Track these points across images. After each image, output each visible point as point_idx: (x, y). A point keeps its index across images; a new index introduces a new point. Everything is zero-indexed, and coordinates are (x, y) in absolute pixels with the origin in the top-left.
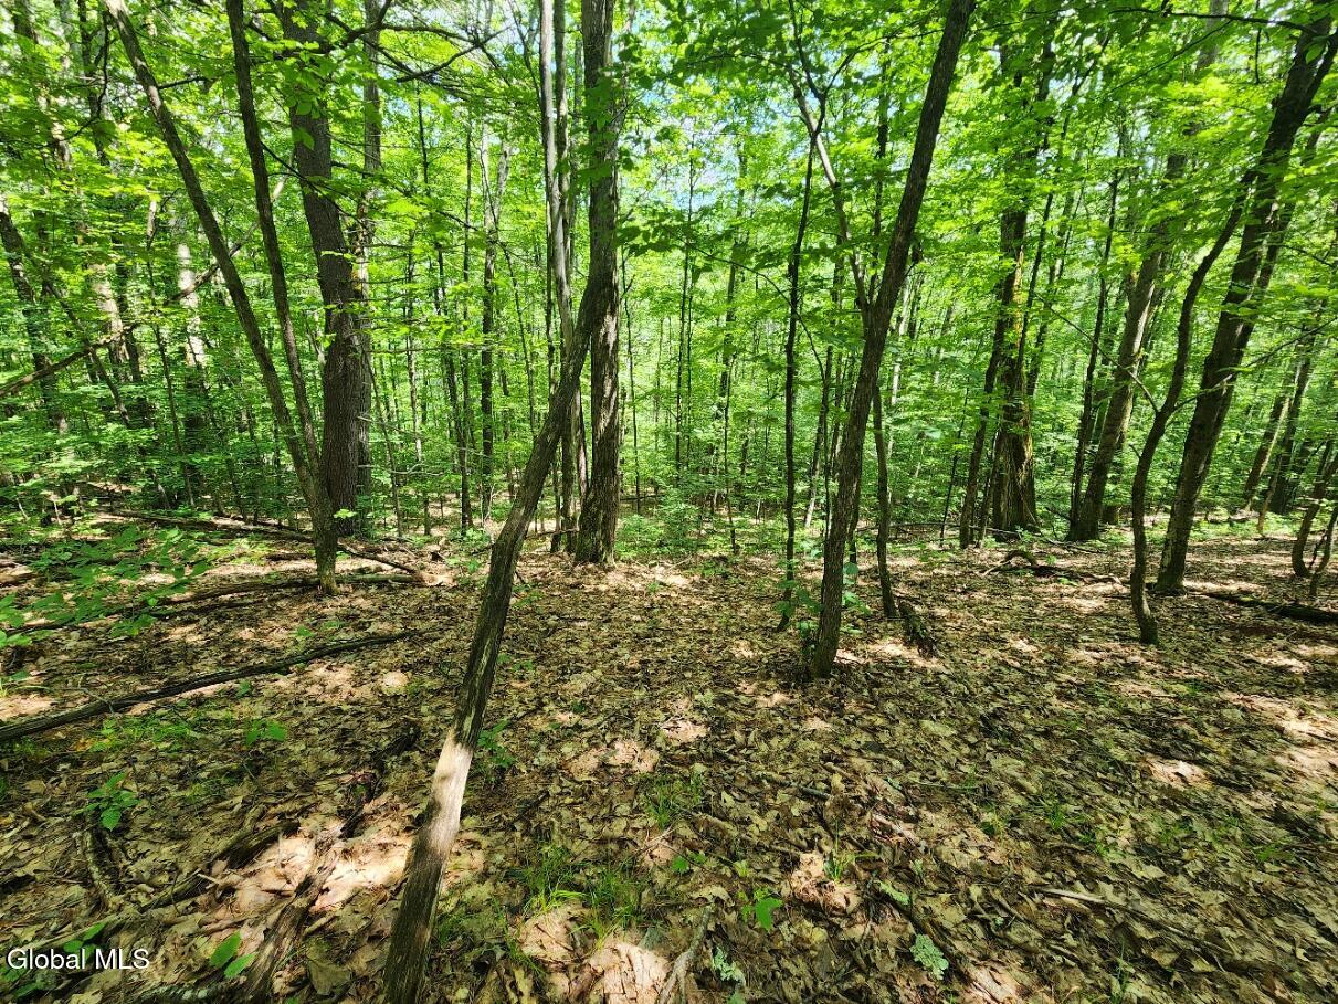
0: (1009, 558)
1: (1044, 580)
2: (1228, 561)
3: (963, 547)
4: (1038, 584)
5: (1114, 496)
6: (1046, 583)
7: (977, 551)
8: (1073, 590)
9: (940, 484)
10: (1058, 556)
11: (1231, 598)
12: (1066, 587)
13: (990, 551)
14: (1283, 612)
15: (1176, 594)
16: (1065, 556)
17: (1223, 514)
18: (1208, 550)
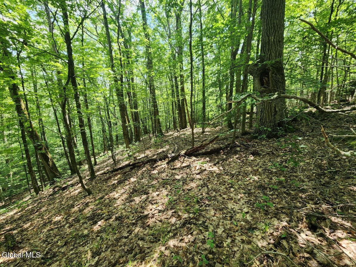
0: (54, 189)
1: (66, 190)
2: (105, 164)
3: (37, 194)
4: (64, 193)
5: (80, 159)
6: (66, 191)
7: (43, 192)
8: (73, 189)
9: (23, 176)
10: (69, 181)
11: (105, 173)
12: (71, 189)
13: (47, 190)
14: (112, 172)
15: (95, 178)
16: (71, 180)
17: (102, 154)
18: (101, 163)
